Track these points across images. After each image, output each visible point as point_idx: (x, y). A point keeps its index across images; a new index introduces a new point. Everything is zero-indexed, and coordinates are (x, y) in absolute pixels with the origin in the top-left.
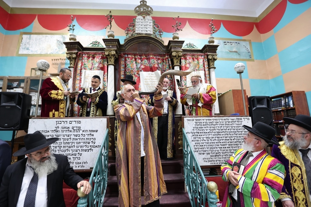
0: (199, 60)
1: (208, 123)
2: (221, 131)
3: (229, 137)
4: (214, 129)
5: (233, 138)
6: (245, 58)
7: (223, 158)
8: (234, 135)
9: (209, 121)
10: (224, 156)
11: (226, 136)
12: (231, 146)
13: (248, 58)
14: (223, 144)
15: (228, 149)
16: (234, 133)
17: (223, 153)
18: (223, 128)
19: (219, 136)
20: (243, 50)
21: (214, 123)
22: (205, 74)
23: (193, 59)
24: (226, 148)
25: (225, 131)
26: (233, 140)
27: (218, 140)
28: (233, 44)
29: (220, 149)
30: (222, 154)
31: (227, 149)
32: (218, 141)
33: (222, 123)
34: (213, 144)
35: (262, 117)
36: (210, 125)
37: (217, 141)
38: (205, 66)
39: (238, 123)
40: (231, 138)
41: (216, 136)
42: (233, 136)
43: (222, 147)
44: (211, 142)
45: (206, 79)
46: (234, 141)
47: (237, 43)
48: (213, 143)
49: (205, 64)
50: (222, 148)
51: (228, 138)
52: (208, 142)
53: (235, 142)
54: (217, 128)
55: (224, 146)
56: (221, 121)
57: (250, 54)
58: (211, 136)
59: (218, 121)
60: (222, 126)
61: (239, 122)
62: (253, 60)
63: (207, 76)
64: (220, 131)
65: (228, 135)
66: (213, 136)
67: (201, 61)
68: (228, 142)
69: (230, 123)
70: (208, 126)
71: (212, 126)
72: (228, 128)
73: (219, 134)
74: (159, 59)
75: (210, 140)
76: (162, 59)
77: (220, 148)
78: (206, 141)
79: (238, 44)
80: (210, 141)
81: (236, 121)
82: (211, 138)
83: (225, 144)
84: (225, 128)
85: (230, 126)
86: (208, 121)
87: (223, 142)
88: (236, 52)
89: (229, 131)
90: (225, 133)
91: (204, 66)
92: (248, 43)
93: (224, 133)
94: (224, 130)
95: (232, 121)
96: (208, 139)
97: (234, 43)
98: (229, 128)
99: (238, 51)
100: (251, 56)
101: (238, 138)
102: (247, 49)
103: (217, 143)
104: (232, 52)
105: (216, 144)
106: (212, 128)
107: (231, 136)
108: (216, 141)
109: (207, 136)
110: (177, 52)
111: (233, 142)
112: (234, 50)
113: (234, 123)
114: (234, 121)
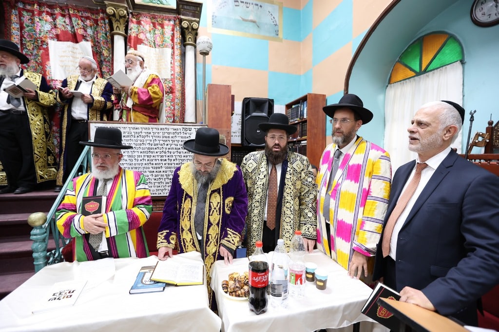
0: (165, 27)
1: (133, 134)
2: (154, 147)
3: (167, 156)
4: (142, 143)
5: (174, 158)
6: (267, 35)
7: (154, 187)
8: (176, 154)
9: (135, 131)
10: (157, 184)
11: (162, 154)
12: (169, 170)
13: (273, 35)
14: (156, 166)
15: (165, 174)
16: (176, 151)
17: (155, 179)
18: (157, 142)
19: (151, 154)
20: (266, 20)
21: (143, 134)
22: (173, 54)
23: (154, 24)
24: (160, 172)
25: (161, 147)
26: (174, 160)
27: (148, 160)
28: (251, 7)
29: (151, 174)
30: (153, 181)
31: (162, 173)
32: (149, 162)
33: (157, 135)
34: (140, 166)
35: (258, 131)
36: (136, 137)
37: (147, 162)
38: (175, 40)
39: (184, 135)
40: (170, 158)
41: (145, 154)
42: (173, 155)
43: (155, 170)
44: (136, 162)
45: (174, 64)
46: (175, 162)
47: (257, 5)
48: (139, 164)
49: (176, 37)
50: (153, 172)
51: (164, 158)
52: (131, 162)
53: (177, 164)
54: (148, 142)
55: (158, 170)
56: (155, 130)
57: (276, 28)
58: (136, 154)
59: (151, 131)
60: (157, 139)
61: (186, 133)
62: (281, 40)
63: (178, 58)
64: (152, 147)
65: (165, 152)
66: (140, 154)
67: (168, 29)
68: (165, 164)
69: (171, 135)
70: (133, 138)
71: (139, 138)
72: (166, 143)
73: (151, 151)
74: (87, 18)
75: (134, 160)
76: (94, 20)
77: (151, 172)
78: (128, 162)
79: (260, 8)
80: (134, 162)
81: (182, 132)
82: (136, 157)
83: (160, 166)
84: (162, 142)
85: (170, 139)
86: (132, 131)
87: (156, 164)
88: (254, 22)
89: (169, 146)
90: (161, 151)
91: (172, 40)
92: (277, 7)
93: (159, 150)
94: (159, 146)
95: (175, 131)
96: (130, 158)
97: (252, 4)
98: (168, 143)
99: (257, 21)
100: (279, 33)
101: (183, 158)
102: (273, 18)
103: (145, 164)
104: (246, 21)
105: (144, 166)
106: (139, 142)
107: (171, 155)
108: (144, 162)
109: (130, 154)
110: (116, 7)
111: (173, 164)
112: (251, 18)
113: (177, 136)
114: (177, 132)
